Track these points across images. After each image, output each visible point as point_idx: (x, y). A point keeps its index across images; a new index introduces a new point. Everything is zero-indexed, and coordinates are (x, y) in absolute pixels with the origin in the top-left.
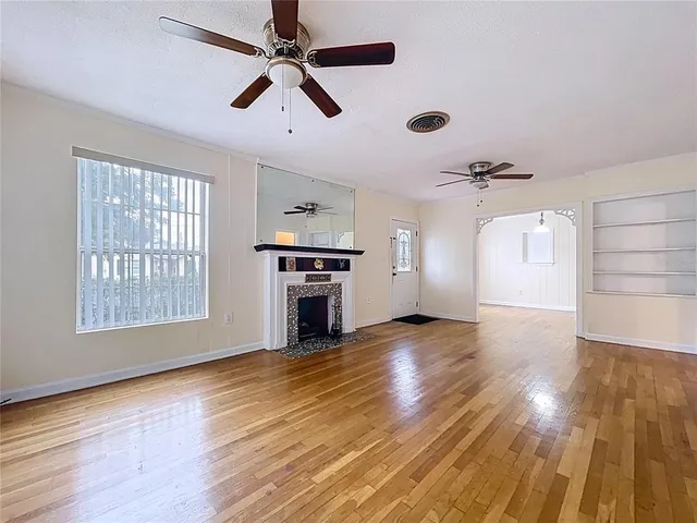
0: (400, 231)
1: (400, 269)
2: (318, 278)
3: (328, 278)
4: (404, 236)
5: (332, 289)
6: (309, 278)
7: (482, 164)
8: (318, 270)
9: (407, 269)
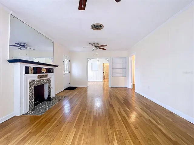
0: (66, 60)
1: (66, 72)
2: (43, 76)
3: (46, 76)
4: (67, 61)
5: (47, 81)
6: (39, 77)
7: (97, 44)
8: (43, 73)
9: (67, 72)
